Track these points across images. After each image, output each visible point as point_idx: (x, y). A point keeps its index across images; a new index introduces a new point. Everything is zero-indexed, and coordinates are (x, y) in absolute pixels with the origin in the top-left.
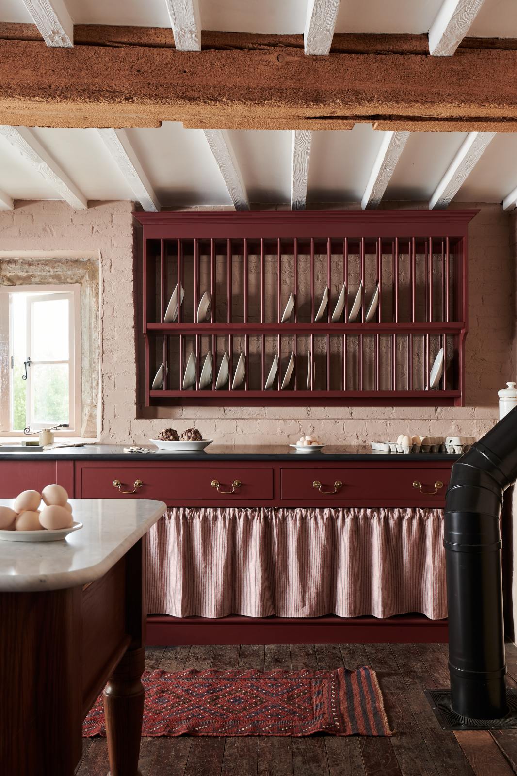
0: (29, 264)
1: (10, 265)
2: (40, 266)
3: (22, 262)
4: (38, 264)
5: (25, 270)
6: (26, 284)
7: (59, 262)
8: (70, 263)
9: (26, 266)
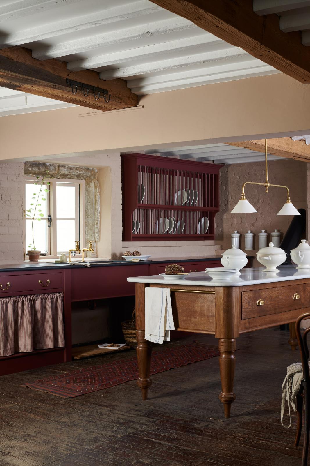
0: (71, 169)
1: (63, 168)
2: (75, 170)
3: (68, 167)
4: (74, 169)
5: (69, 172)
6: (64, 178)
7: (82, 169)
8: (86, 170)
9: (69, 170)
